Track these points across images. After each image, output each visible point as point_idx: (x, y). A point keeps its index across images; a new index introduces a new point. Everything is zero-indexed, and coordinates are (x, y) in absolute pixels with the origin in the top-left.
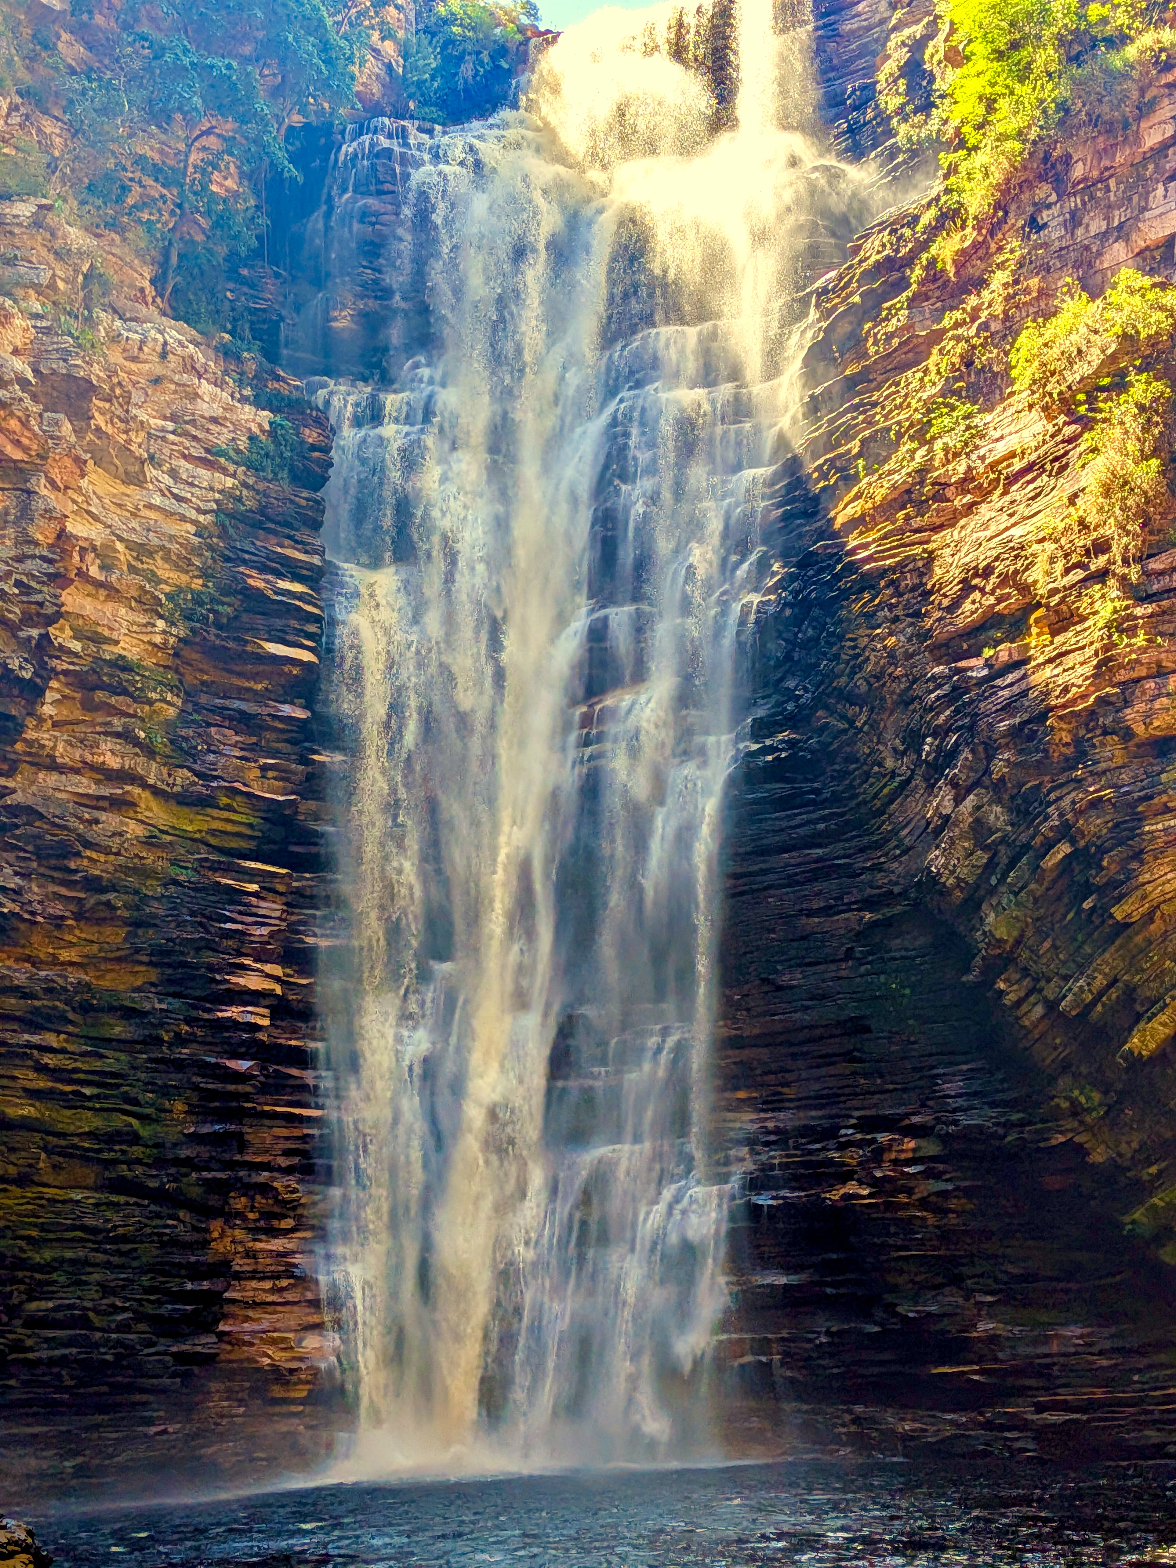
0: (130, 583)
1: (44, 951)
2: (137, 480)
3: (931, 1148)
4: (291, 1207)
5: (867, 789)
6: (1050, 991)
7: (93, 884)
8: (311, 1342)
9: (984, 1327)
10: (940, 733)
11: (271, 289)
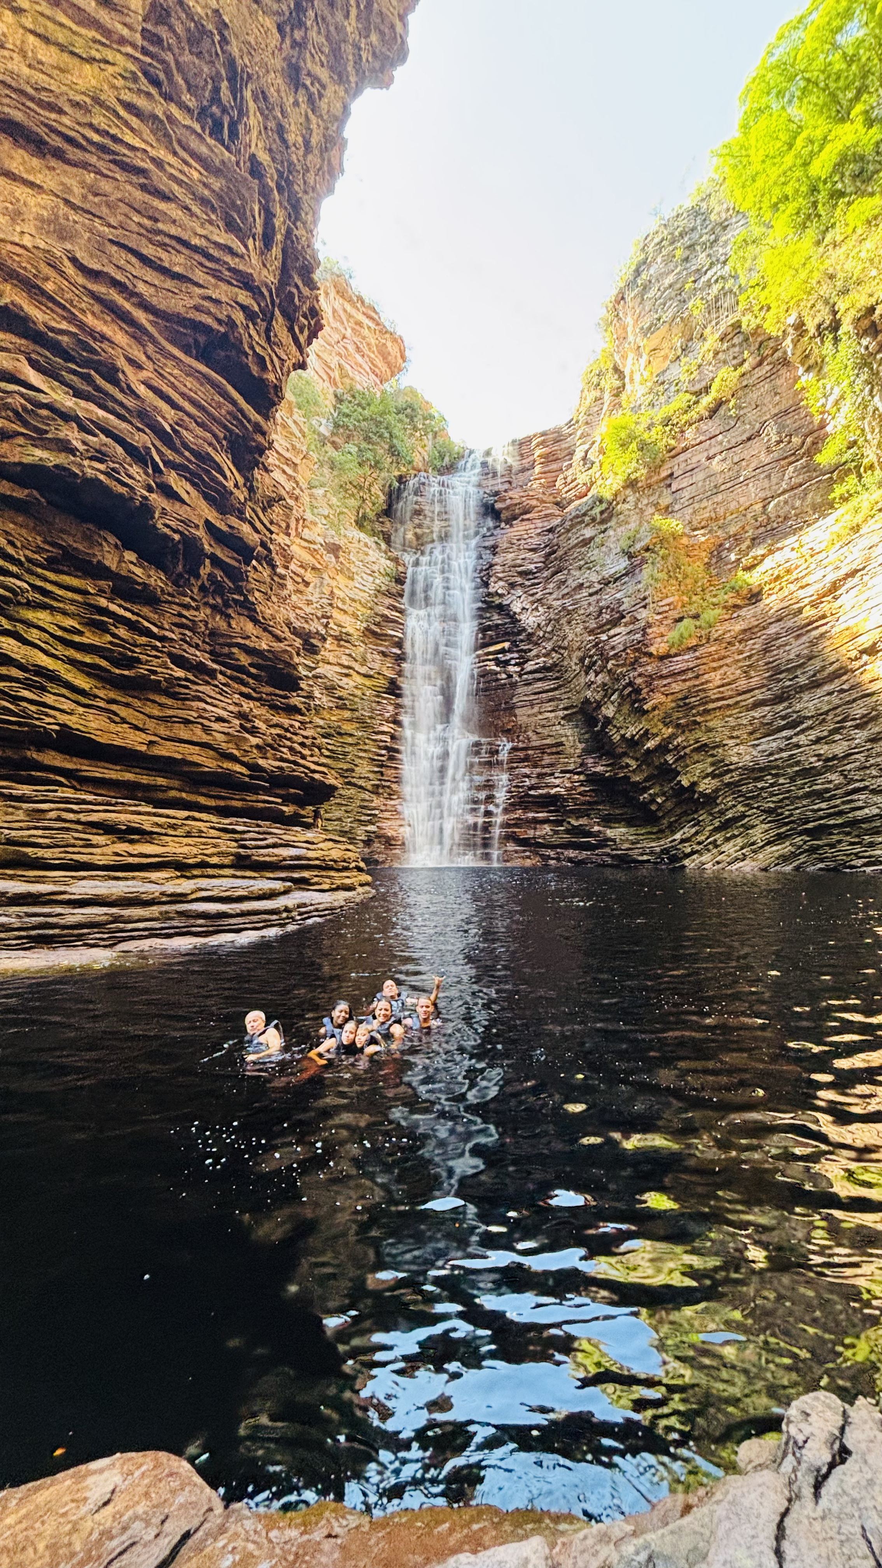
0: (350, 610)
1: (328, 717)
2: (352, 579)
3: (582, 778)
4: (396, 792)
5: (566, 675)
6: (622, 732)
7: (340, 698)
8: (402, 829)
9: (596, 828)
10: (591, 657)
11: (388, 525)
